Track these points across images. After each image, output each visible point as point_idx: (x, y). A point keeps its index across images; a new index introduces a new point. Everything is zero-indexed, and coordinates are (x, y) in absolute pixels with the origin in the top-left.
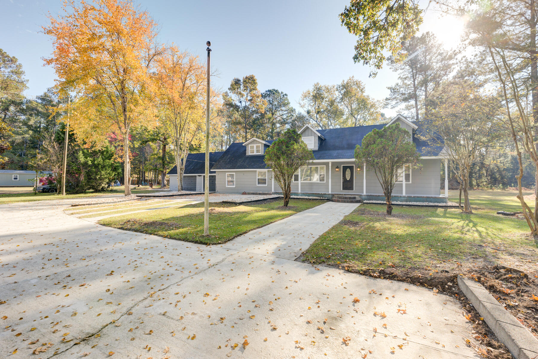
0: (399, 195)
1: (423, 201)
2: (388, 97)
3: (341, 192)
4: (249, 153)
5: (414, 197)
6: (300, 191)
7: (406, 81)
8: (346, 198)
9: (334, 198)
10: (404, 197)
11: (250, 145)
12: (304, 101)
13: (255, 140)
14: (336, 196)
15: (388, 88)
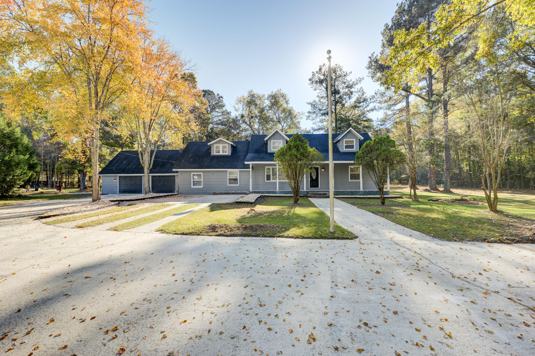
0: (358, 190)
1: (374, 195)
2: (310, 110)
3: (309, 189)
4: (214, 153)
5: (369, 191)
6: (278, 190)
7: (322, 100)
8: (320, 194)
9: (309, 195)
10: (362, 192)
11: (215, 145)
12: (238, 105)
13: (221, 140)
14: (310, 193)
15: (308, 104)
